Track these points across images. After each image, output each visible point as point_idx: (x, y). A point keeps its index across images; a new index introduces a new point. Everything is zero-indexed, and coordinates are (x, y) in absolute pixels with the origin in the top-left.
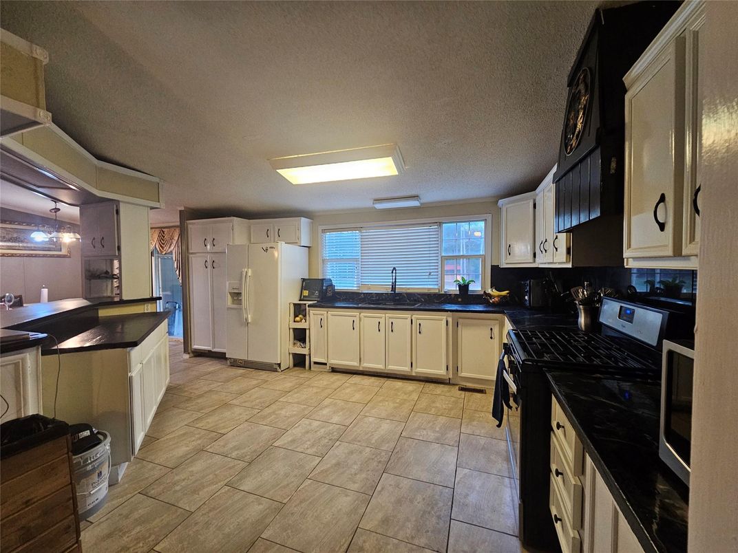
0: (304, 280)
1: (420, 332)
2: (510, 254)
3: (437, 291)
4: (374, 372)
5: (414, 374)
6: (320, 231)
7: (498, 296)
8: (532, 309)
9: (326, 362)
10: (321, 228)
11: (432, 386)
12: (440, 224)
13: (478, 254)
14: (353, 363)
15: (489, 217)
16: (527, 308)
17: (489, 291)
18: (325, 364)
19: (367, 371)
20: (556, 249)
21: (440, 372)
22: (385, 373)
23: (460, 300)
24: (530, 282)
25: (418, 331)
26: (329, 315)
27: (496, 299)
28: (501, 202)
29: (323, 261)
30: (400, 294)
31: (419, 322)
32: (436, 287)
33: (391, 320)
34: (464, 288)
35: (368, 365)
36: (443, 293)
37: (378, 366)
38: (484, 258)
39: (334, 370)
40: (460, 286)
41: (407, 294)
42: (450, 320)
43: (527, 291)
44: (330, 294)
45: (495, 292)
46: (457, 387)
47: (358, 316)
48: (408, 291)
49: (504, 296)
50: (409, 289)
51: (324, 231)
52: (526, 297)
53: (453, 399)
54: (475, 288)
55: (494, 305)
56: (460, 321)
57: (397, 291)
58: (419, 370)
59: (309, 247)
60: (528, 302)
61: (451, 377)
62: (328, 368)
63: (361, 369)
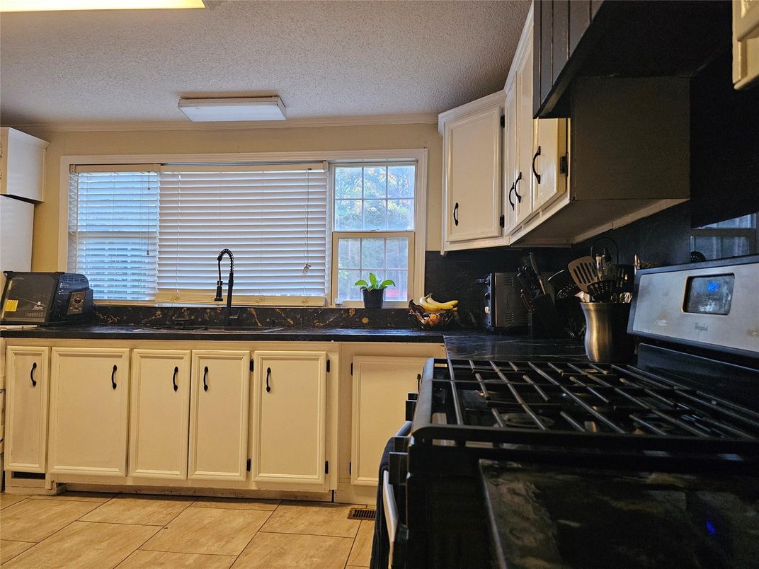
0: (10, 275)
1: (268, 389)
2: (457, 223)
3: (321, 304)
4: (163, 489)
5: (253, 487)
6: (64, 168)
7: (437, 310)
8: (498, 331)
9: (41, 471)
10: (66, 161)
11: (290, 512)
12: (330, 165)
13: (404, 229)
14: (109, 471)
15: (422, 155)
16: (488, 332)
17: (421, 301)
18: (41, 476)
19: (147, 488)
20: (538, 177)
21: (311, 478)
22: (188, 489)
23: (365, 320)
24: (493, 278)
25: (265, 386)
26: (55, 354)
27: (432, 316)
28: (442, 117)
29: (72, 236)
30: (242, 310)
31: (267, 365)
32: (322, 295)
33: (204, 364)
34: (373, 296)
35: (147, 472)
36: (334, 306)
37: (171, 474)
38: (412, 236)
39: (65, 490)
40: (366, 291)
41: (258, 309)
42: (335, 359)
43: (488, 296)
44: (75, 309)
45: (431, 304)
46: (347, 511)
47: (126, 356)
48: (261, 304)
49: (448, 311)
50: (263, 298)
51: (74, 168)
52: (487, 309)
53: (330, 542)
54: (396, 297)
55: (427, 327)
56: (358, 361)
57: (234, 303)
58: (265, 476)
59: (36, 203)
60: (489, 319)
61: (335, 488)
62: (48, 486)
63: (129, 482)
